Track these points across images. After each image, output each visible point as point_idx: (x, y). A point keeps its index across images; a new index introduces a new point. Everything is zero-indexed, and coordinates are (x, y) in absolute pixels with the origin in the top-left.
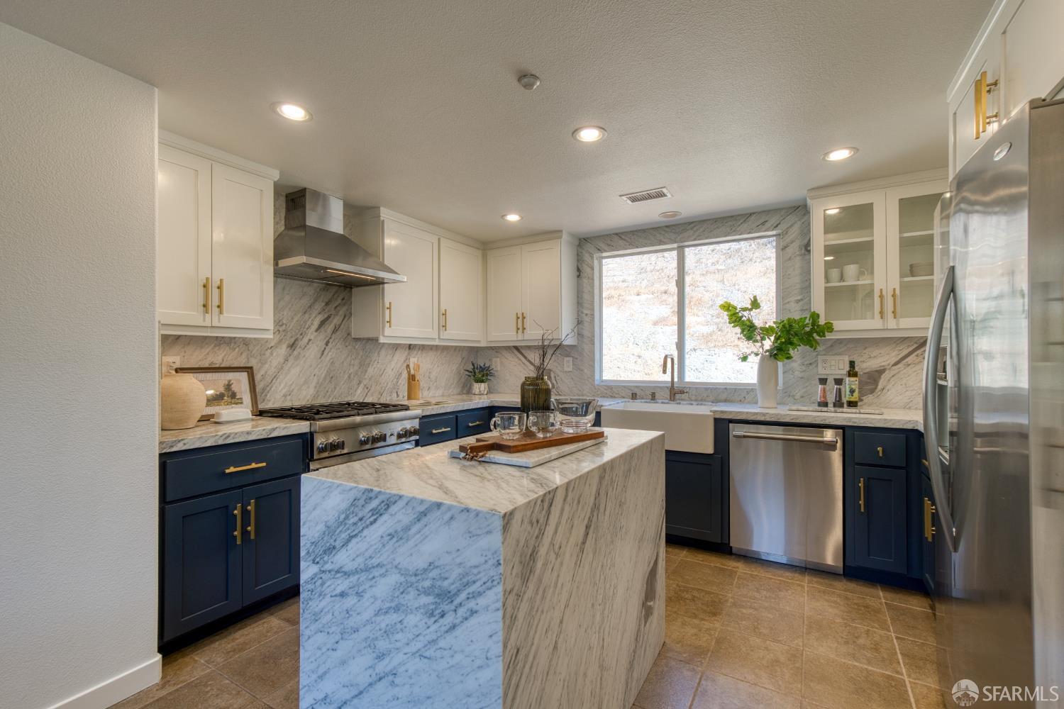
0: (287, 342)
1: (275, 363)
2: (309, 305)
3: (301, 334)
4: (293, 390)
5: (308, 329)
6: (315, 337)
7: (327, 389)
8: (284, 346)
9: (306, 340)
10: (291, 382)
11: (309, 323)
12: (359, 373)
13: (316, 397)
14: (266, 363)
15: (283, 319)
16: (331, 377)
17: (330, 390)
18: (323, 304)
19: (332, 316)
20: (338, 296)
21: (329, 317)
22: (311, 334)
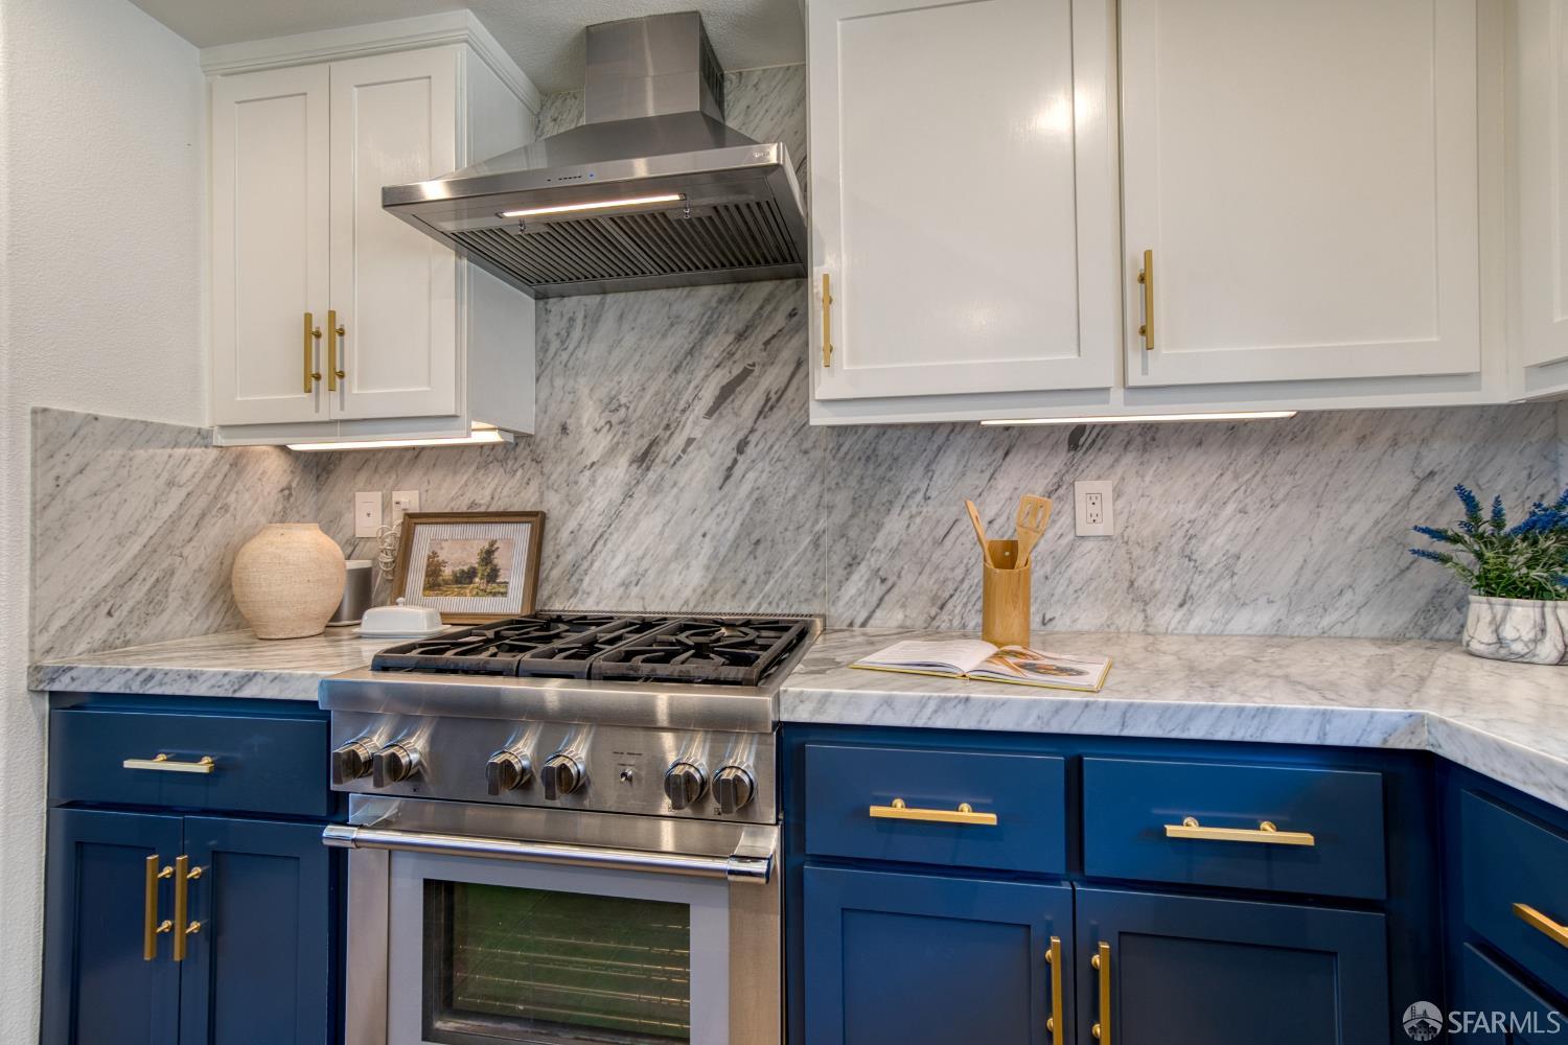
0: (629, 451)
1: (600, 502)
2: (687, 347)
3: (667, 427)
4: (646, 571)
5: (684, 411)
6: (705, 433)
7: (741, 575)
8: (623, 461)
9: (679, 441)
10: (640, 553)
11: (687, 396)
12: (853, 533)
13: (709, 593)
14: (580, 502)
15: (619, 393)
16: (753, 540)
17: (751, 580)
18: (730, 338)
19: (757, 369)
20: (775, 309)
21: (746, 373)
22: (694, 424)
